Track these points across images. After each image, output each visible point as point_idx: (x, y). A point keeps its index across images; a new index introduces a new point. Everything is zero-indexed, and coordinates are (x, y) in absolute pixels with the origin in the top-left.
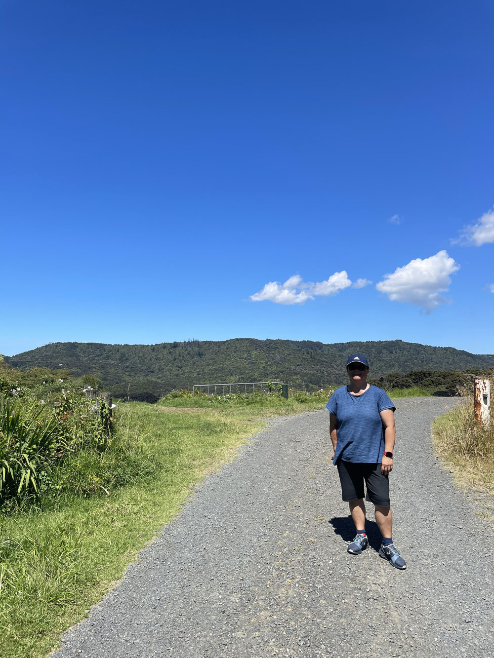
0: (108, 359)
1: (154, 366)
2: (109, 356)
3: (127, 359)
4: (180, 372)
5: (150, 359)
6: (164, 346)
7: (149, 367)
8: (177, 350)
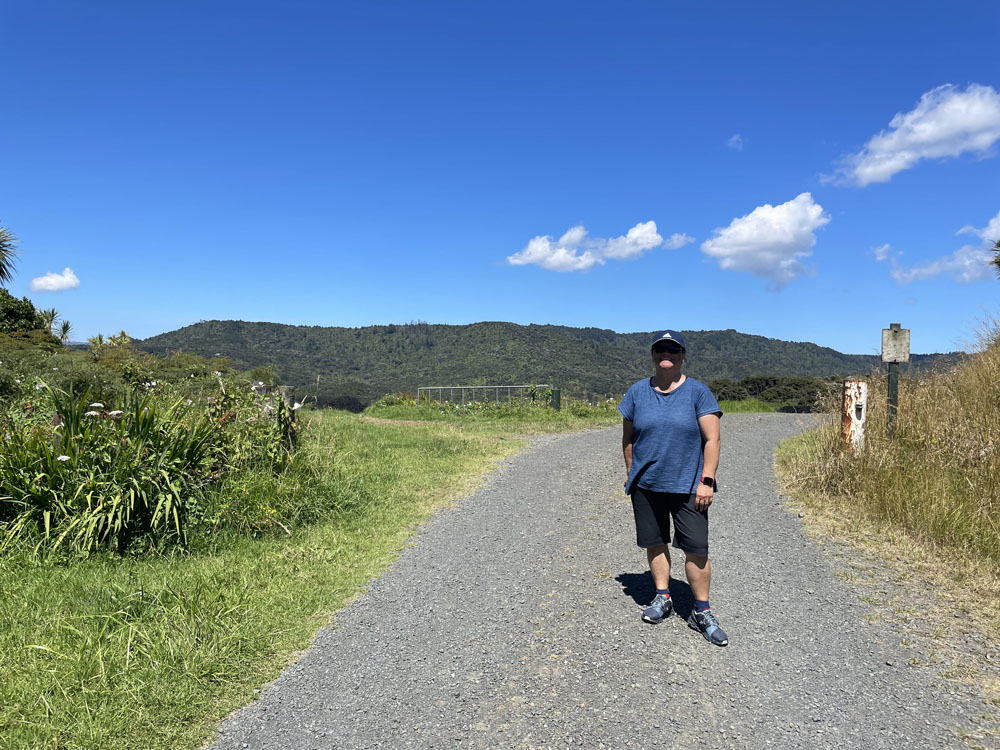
0: (289, 348)
1: (358, 359)
2: (291, 343)
3: (317, 348)
4: (398, 371)
5: (354, 350)
6: (375, 330)
7: (352, 362)
8: (394, 337)
